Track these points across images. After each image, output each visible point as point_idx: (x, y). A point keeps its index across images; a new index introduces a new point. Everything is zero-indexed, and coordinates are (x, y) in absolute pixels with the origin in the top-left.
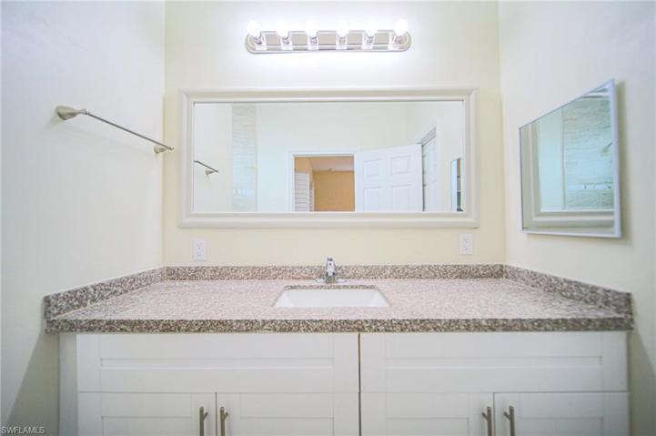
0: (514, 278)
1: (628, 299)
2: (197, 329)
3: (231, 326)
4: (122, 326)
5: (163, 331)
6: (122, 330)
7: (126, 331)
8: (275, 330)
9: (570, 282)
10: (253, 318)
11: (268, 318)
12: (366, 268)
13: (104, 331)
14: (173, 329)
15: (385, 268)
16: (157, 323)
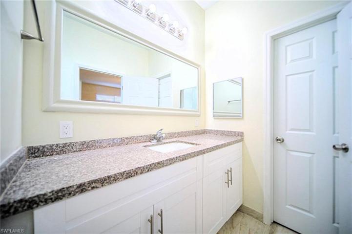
0: (210, 133)
1: (242, 133)
2: (147, 170)
3: (163, 164)
4: (93, 185)
5: (126, 178)
6: (93, 188)
7: (97, 187)
8: (180, 161)
9: (228, 131)
10: (172, 157)
11: (178, 156)
12: (169, 134)
13: (74, 195)
14: (133, 175)
15: (175, 133)
16: (122, 174)
